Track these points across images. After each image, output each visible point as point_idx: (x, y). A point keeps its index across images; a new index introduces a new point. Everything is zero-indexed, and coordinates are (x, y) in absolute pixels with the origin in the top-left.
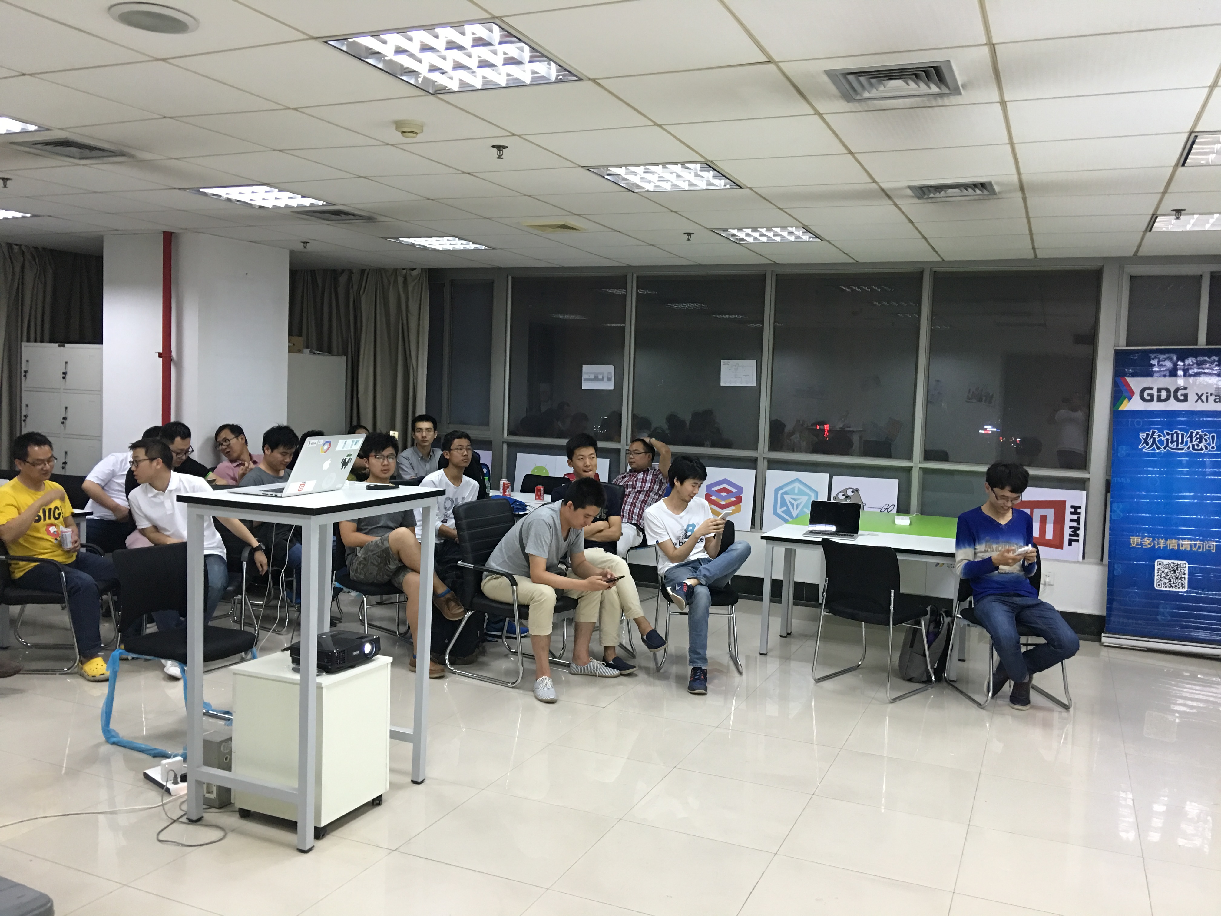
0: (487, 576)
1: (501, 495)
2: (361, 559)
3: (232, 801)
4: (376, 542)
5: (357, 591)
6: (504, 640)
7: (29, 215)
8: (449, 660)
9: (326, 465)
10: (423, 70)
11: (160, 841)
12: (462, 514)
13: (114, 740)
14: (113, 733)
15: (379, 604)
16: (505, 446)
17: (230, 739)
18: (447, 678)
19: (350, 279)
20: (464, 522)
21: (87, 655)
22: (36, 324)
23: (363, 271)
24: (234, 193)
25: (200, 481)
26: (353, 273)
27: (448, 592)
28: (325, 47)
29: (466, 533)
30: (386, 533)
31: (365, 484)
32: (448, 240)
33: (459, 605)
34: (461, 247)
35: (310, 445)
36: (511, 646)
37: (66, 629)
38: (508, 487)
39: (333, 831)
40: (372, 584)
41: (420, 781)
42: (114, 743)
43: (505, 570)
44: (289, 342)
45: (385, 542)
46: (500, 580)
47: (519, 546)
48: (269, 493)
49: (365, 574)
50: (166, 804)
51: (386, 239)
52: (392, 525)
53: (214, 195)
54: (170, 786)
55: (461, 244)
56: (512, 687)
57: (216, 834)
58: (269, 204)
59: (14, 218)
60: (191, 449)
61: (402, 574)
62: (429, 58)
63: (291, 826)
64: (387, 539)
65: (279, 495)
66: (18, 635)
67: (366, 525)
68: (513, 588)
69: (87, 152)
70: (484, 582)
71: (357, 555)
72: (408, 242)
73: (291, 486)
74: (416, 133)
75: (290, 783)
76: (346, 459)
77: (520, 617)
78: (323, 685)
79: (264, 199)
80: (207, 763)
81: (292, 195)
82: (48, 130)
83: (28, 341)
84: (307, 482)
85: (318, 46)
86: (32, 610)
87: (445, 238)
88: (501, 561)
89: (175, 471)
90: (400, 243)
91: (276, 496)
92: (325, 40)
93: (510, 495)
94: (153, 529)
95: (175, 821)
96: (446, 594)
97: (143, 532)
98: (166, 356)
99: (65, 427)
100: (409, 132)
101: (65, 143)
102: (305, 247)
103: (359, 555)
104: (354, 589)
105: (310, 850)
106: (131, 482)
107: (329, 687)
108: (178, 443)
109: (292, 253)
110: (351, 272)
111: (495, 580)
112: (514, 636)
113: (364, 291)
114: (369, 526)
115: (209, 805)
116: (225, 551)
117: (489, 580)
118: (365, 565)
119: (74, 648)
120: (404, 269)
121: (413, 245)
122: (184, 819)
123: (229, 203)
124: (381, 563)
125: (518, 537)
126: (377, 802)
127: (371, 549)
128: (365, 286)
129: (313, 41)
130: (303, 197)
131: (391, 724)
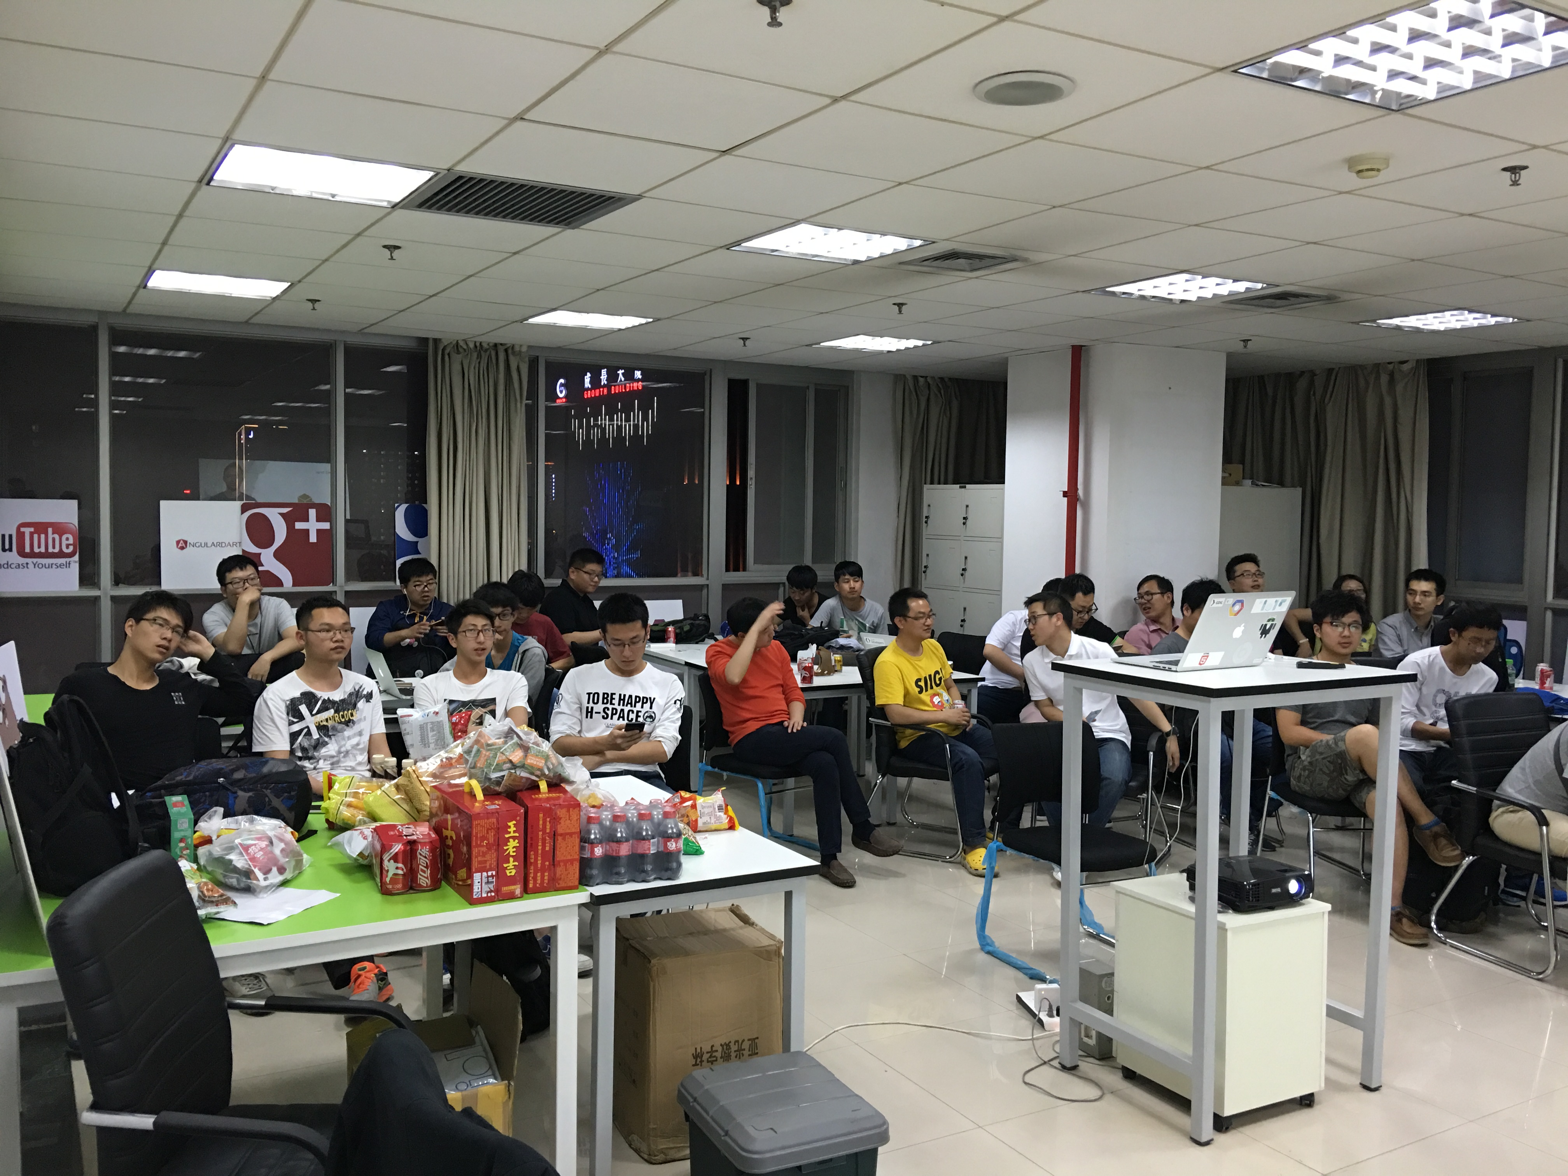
0: (1499, 807)
1: (1537, 687)
2: (1306, 763)
3: (1114, 1055)
4: (1327, 741)
5: (1299, 806)
6: (1530, 906)
7: (930, 342)
8: (1436, 923)
9: (1238, 632)
10: (1379, 81)
11: (1026, 1083)
12: (1459, 711)
13: (990, 948)
14: (989, 941)
15: (1338, 828)
16: (1549, 615)
17: (1112, 974)
18: (1432, 948)
19: (1312, 383)
20: (1463, 724)
21: (971, 844)
22: (940, 463)
23: (1330, 371)
24: (1147, 288)
25: (1104, 647)
26: (1315, 375)
27: (1436, 824)
28: (1236, 78)
29: (1466, 741)
30: (1343, 730)
31: (1295, 660)
32: (1452, 315)
33: (1453, 845)
34: (1475, 324)
35: (1215, 605)
36: (1541, 917)
37: (951, 810)
38: (1549, 676)
39: (1243, 1124)
40: (1322, 800)
41: (1373, 1086)
42: (989, 953)
43: (1529, 801)
44: (1224, 471)
45: (1340, 744)
46: (1520, 814)
47: (1554, 767)
48: (1162, 665)
49: (1311, 785)
50: (1037, 1039)
51: (1357, 323)
52: (1352, 719)
53: (1124, 293)
54: (1043, 1016)
55: (1475, 319)
56: (1539, 980)
57: (1092, 1092)
58: (1192, 297)
59: (916, 347)
60: (1094, 607)
61: (1366, 790)
62: (1385, 61)
63: (1183, 1104)
64: (1343, 739)
65: (1174, 668)
66: (904, 812)
67: (1314, 717)
68: (1541, 831)
69: (977, 263)
70: (1494, 814)
71: (1300, 757)
72: (1391, 324)
73: (1190, 658)
74: (1378, 170)
75: (1183, 1048)
76: (1266, 625)
77: (1553, 874)
78: (1227, 927)
79: (1185, 291)
80: (1084, 999)
81: (1219, 280)
82: (934, 242)
83: (932, 483)
84: (1211, 654)
85: (1228, 78)
86: (918, 783)
87: (1446, 313)
88: (1523, 786)
89: (1076, 633)
90: (1379, 326)
91: (1170, 670)
92: (1233, 69)
93: (1551, 688)
94: (1048, 702)
95: (1045, 1063)
96: (1433, 825)
97: (1037, 703)
98: (1071, 495)
99: (964, 579)
100: (1368, 170)
101: (953, 255)
102: (1245, 347)
103: (1303, 757)
104: (1295, 803)
105: (1207, 1143)
106: (1028, 644)
107: (1235, 930)
108: (1080, 599)
109: (1231, 357)
110: (1313, 374)
111: (1512, 815)
112: (1542, 900)
113: (1331, 396)
114: (1318, 718)
115: (1088, 1053)
116: (1130, 738)
117: (1503, 813)
118: (1311, 772)
119: (957, 833)
120: (1389, 363)
121: (1398, 328)
122: (1055, 1063)
123: (1144, 302)
124: (1334, 771)
125: (1552, 753)
126: (1307, 1101)
127: (1320, 750)
128: (1333, 391)
129: (1219, 74)
130: (1235, 281)
131: (1328, 997)
